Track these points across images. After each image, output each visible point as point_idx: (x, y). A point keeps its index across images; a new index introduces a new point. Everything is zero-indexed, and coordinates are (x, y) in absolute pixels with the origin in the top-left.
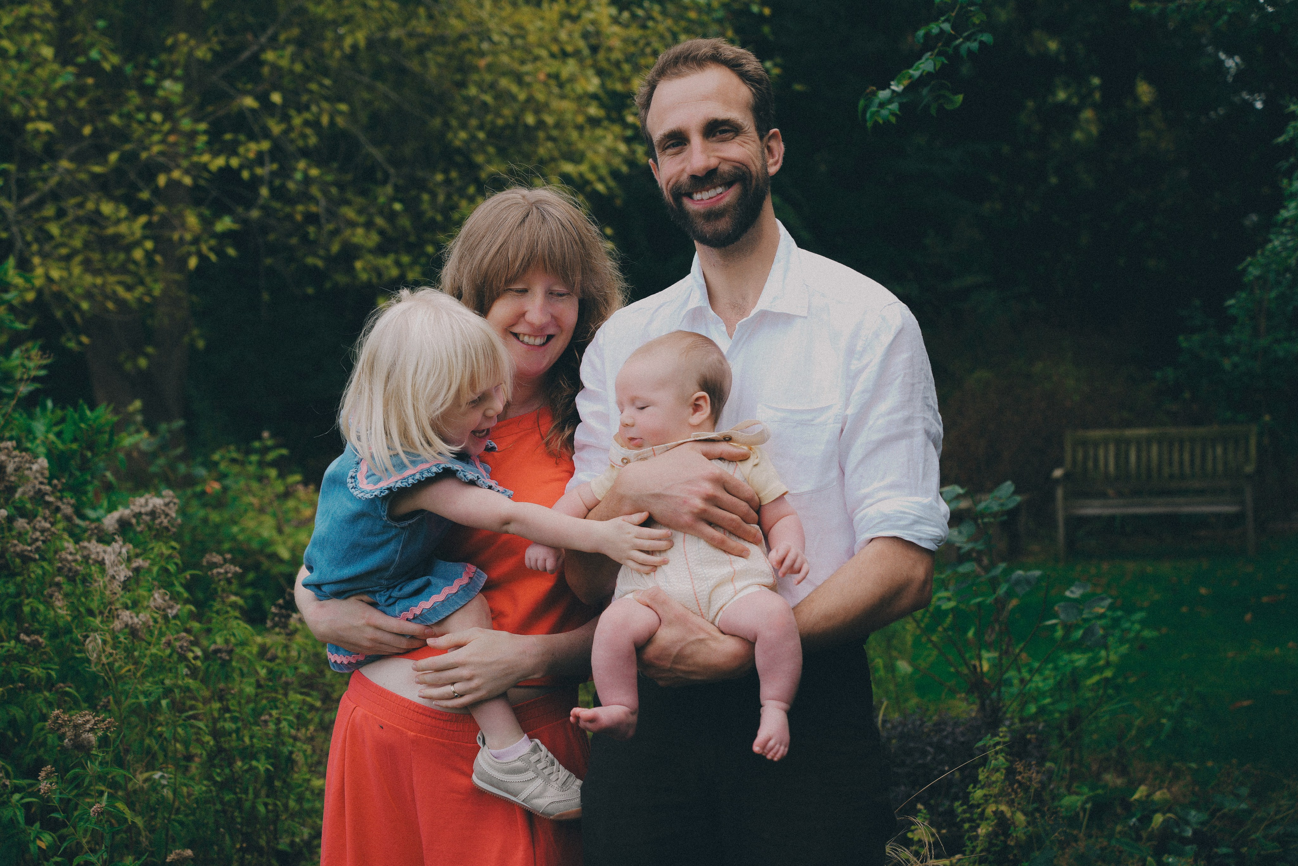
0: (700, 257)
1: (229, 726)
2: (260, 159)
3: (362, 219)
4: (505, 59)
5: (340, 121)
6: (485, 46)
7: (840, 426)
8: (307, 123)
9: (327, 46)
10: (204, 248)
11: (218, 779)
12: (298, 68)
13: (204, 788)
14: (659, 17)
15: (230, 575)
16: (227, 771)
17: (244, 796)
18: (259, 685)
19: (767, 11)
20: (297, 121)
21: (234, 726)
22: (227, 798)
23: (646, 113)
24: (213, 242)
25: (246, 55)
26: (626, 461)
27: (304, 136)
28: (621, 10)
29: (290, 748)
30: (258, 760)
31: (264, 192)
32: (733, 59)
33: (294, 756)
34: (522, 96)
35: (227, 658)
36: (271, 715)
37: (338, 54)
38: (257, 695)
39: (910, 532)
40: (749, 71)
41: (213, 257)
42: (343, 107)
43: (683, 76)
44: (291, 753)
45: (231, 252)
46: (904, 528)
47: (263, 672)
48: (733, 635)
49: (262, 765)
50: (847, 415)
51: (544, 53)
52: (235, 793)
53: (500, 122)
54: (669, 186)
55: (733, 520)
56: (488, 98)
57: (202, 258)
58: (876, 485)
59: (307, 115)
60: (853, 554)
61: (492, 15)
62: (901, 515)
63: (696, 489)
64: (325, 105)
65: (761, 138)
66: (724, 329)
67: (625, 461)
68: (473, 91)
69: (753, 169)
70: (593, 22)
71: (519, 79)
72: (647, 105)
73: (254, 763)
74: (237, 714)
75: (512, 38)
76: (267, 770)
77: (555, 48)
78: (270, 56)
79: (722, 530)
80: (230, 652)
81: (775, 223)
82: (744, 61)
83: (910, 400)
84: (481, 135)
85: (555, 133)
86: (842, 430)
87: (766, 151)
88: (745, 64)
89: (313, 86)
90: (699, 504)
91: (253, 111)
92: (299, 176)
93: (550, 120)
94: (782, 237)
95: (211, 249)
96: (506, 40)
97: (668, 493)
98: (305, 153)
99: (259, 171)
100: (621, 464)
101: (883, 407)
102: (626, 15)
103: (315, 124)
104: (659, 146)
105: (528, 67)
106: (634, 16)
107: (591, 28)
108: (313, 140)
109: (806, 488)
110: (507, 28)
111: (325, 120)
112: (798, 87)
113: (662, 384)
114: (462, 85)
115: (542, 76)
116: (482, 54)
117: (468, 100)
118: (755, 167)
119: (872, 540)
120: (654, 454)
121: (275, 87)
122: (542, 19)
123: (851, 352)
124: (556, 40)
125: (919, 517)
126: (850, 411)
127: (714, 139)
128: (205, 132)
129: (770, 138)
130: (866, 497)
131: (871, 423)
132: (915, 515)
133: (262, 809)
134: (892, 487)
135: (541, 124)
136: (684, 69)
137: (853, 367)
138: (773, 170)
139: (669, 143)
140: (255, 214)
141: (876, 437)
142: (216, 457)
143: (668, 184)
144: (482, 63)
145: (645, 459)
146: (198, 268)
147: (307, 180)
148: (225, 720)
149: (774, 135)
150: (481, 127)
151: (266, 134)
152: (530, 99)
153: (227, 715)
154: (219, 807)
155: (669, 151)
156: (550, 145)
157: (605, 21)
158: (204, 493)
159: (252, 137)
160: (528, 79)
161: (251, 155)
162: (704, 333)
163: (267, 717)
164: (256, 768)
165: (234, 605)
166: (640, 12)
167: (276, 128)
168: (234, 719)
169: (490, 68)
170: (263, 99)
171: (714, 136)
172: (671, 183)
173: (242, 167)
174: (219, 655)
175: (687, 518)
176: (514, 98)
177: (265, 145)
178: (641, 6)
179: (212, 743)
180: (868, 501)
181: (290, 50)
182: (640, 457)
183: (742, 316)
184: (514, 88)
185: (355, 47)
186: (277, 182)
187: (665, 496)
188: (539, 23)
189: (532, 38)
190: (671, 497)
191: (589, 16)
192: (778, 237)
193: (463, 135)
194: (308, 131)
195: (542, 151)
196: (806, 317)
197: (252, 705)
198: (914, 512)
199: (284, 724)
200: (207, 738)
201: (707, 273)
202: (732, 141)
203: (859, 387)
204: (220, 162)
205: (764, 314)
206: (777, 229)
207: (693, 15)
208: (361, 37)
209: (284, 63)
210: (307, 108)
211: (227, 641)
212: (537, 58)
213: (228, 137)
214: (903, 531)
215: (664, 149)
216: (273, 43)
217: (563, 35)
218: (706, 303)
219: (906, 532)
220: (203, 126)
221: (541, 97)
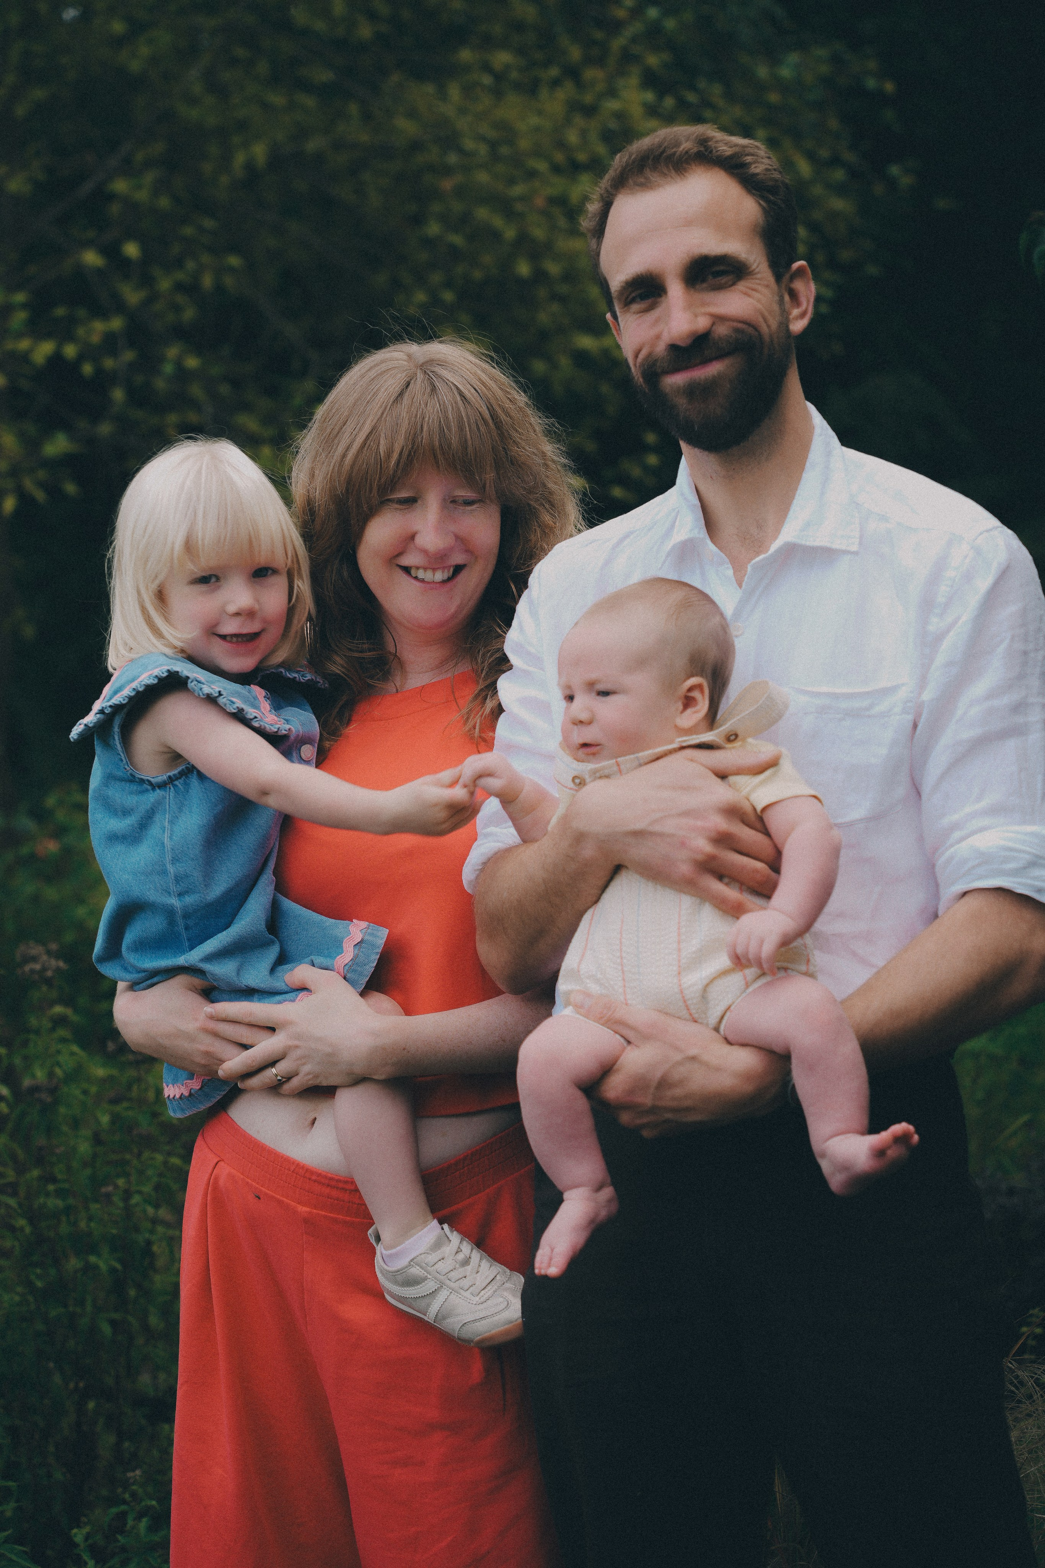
0: (691, 466)
1: (54, 1203)
2: (110, 343)
3: (269, 432)
4: (483, 177)
5: (229, 281)
6: (452, 159)
7: (910, 717)
8: (179, 287)
9: (207, 168)
10: (28, 484)
11: (39, 1284)
12: (164, 202)
13: (17, 1298)
14: (721, 103)
15: (49, 974)
16: (53, 1272)
17: (79, 1310)
18: (97, 1140)
19: (889, 87)
20: (165, 284)
21: (60, 1203)
22: (53, 1313)
23: (599, 244)
24: (42, 474)
25: (87, 187)
26: (579, 782)
27: (177, 309)
28: (661, 95)
29: (147, 1235)
30: (99, 1255)
31: (118, 395)
32: (731, 157)
33: (155, 1248)
34: (510, 233)
35: (49, 1100)
36: (116, 1187)
37: (224, 180)
38: (95, 1156)
39: (1023, 880)
40: (757, 174)
41: (40, 495)
42: (234, 261)
43: (652, 188)
44: (149, 1243)
45: (71, 488)
46: (1015, 873)
47: (105, 1119)
48: (744, 1045)
49: (104, 1262)
50: (923, 702)
51: (542, 166)
52: (66, 1306)
53: (477, 275)
54: (639, 360)
55: (756, 871)
56: (457, 239)
57: (24, 499)
58: (968, 809)
59: (180, 276)
60: (936, 916)
61: (462, 111)
62: (1007, 853)
63: (699, 823)
64: (206, 258)
65: (778, 278)
66: (730, 572)
67: (577, 781)
68: (433, 229)
69: (764, 329)
70: (620, 116)
71: (505, 207)
72: (599, 231)
73: (93, 1259)
74: (66, 1186)
75: (493, 145)
76: (113, 1270)
77: (559, 157)
78: (120, 186)
79: (737, 885)
80: (53, 1091)
81: (806, 408)
82: (749, 159)
83: (1021, 677)
84: (448, 296)
85: (563, 289)
86: (915, 726)
87: (787, 298)
88: (750, 164)
89: (188, 231)
90: (704, 846)
91: (99, 271)
92: (168, 368)
93: (553, 268)
94: (817, 431)
95: (41, 485)
96: (483, 150)
97: (657, 828)
98: (180, 333)
99: (109, 363)
100: (572, 785)
101: (980, 687)
102: (669, 102)
103: (190, 289)
104: (619, 299)
105: (518, 190)
106: (682, 104)
107: (613, 125)
108: (189, 314)
109: (857, 813)
110: (485, 129)
111: (207, 281)
112: (942, 204)
113: (640, 662)
114: (418, 220)
115: (540, 202)
116: (447, 171)
117: (429, 243)
118: (769, 326)
119: (965, 894)
120: (620, 771)
121: (130, 235)
122: (540, 113)
123: (927, 605)
124: (561, 145)
125: (1037, 856)
126: (927, 696)
127: (704, 285)
128: (24, 306)
129: (792, 278)
130: (955, 827)
131: (959, 712)
132: (1029, 853)
133: (106, 1329)
134: (995, 811)
135: (540, 275)
136: (654, 177)
137: (931, 628)
138: (798, 326)
139: (633, 295)
140: (105, 429)
141: (968, 734)
142: (51, 801)
143: (636, 356)
144: (447, 184)
145: (607, 777)
146: (18, 512)
147: (182, 375)
148: (47, 1195)
149: (800, 270)
150: (448, 284)
151: (120, 307)
152: (523, 239)
153: (51, 1187)
154: (40, 1327)
155: (635, 307)
156: (555, 307)
157: (636, 111)
158: (33, 857)
159: (100, 312)
160: (519, 207)
161: (95, 339)
162: (696, 583)
163: (110, 1188)
164: (96, 1267)
165: (60, 1021)
166: (691, 97)
167: (133, 296)
168: (60, 1193)
169: (460, 192)
170: (112, 252)
171: (704, 281)
172: (641, 356)
173: (81, 358)
174: (37, 1095)
175: (685, 869)
176: (496, 235)
177: (116, 323)
178: (693, 88)
179: (28, 1230)
180: (957, 835)
181: (149, 177)
182: (598, 775)
183: (758, 554)
184: (498, 222)
185: (250, 167)
186: (139, 379)
187: (652, 834)
188: (534, 120)
189: (524, 144)
190: (661, 835)
191: (613, 105)
192: (810, 429)
193: (421, 297)
194: (180, 299)
195: (543, 318)
196: (856, 553)
197: (88, 1171)
198: (1028, 849)
199: (136, 1199)
200: (21, 1222)
201: (702, 488)
202: (733, 288)
203: (940, 659)
204: (44, 349)
205: (791, 550)
206: (808, 417)
207: (774, 97)
208: (260, 151)
209: (142, 196)
210: (179, 263)
211: (51, 1075)
212: (532, 174)
213: (60, 311)
214: (1011, 879)
215: (627, 303)
216: (128, 169)
217: (572, 137)
218: (701, 533)
219: (1019, 880)
220: (20, 297)
221: (539, 233)
